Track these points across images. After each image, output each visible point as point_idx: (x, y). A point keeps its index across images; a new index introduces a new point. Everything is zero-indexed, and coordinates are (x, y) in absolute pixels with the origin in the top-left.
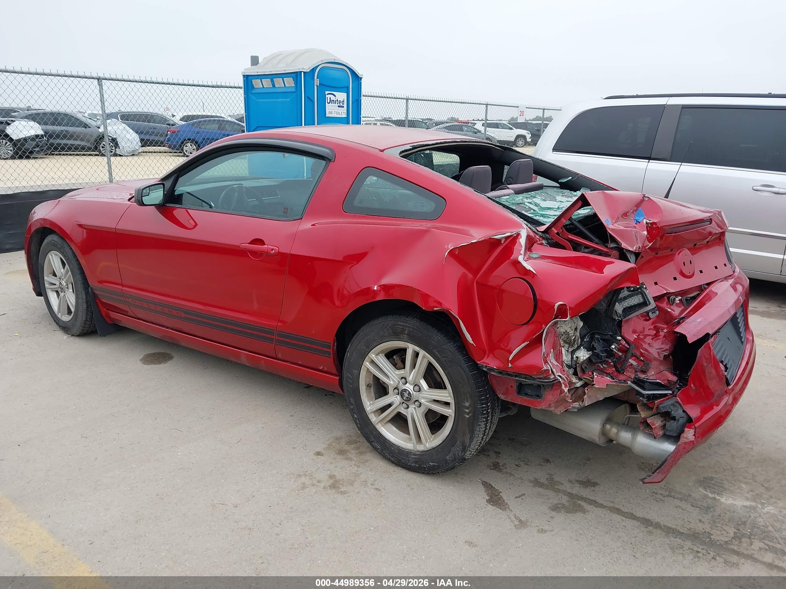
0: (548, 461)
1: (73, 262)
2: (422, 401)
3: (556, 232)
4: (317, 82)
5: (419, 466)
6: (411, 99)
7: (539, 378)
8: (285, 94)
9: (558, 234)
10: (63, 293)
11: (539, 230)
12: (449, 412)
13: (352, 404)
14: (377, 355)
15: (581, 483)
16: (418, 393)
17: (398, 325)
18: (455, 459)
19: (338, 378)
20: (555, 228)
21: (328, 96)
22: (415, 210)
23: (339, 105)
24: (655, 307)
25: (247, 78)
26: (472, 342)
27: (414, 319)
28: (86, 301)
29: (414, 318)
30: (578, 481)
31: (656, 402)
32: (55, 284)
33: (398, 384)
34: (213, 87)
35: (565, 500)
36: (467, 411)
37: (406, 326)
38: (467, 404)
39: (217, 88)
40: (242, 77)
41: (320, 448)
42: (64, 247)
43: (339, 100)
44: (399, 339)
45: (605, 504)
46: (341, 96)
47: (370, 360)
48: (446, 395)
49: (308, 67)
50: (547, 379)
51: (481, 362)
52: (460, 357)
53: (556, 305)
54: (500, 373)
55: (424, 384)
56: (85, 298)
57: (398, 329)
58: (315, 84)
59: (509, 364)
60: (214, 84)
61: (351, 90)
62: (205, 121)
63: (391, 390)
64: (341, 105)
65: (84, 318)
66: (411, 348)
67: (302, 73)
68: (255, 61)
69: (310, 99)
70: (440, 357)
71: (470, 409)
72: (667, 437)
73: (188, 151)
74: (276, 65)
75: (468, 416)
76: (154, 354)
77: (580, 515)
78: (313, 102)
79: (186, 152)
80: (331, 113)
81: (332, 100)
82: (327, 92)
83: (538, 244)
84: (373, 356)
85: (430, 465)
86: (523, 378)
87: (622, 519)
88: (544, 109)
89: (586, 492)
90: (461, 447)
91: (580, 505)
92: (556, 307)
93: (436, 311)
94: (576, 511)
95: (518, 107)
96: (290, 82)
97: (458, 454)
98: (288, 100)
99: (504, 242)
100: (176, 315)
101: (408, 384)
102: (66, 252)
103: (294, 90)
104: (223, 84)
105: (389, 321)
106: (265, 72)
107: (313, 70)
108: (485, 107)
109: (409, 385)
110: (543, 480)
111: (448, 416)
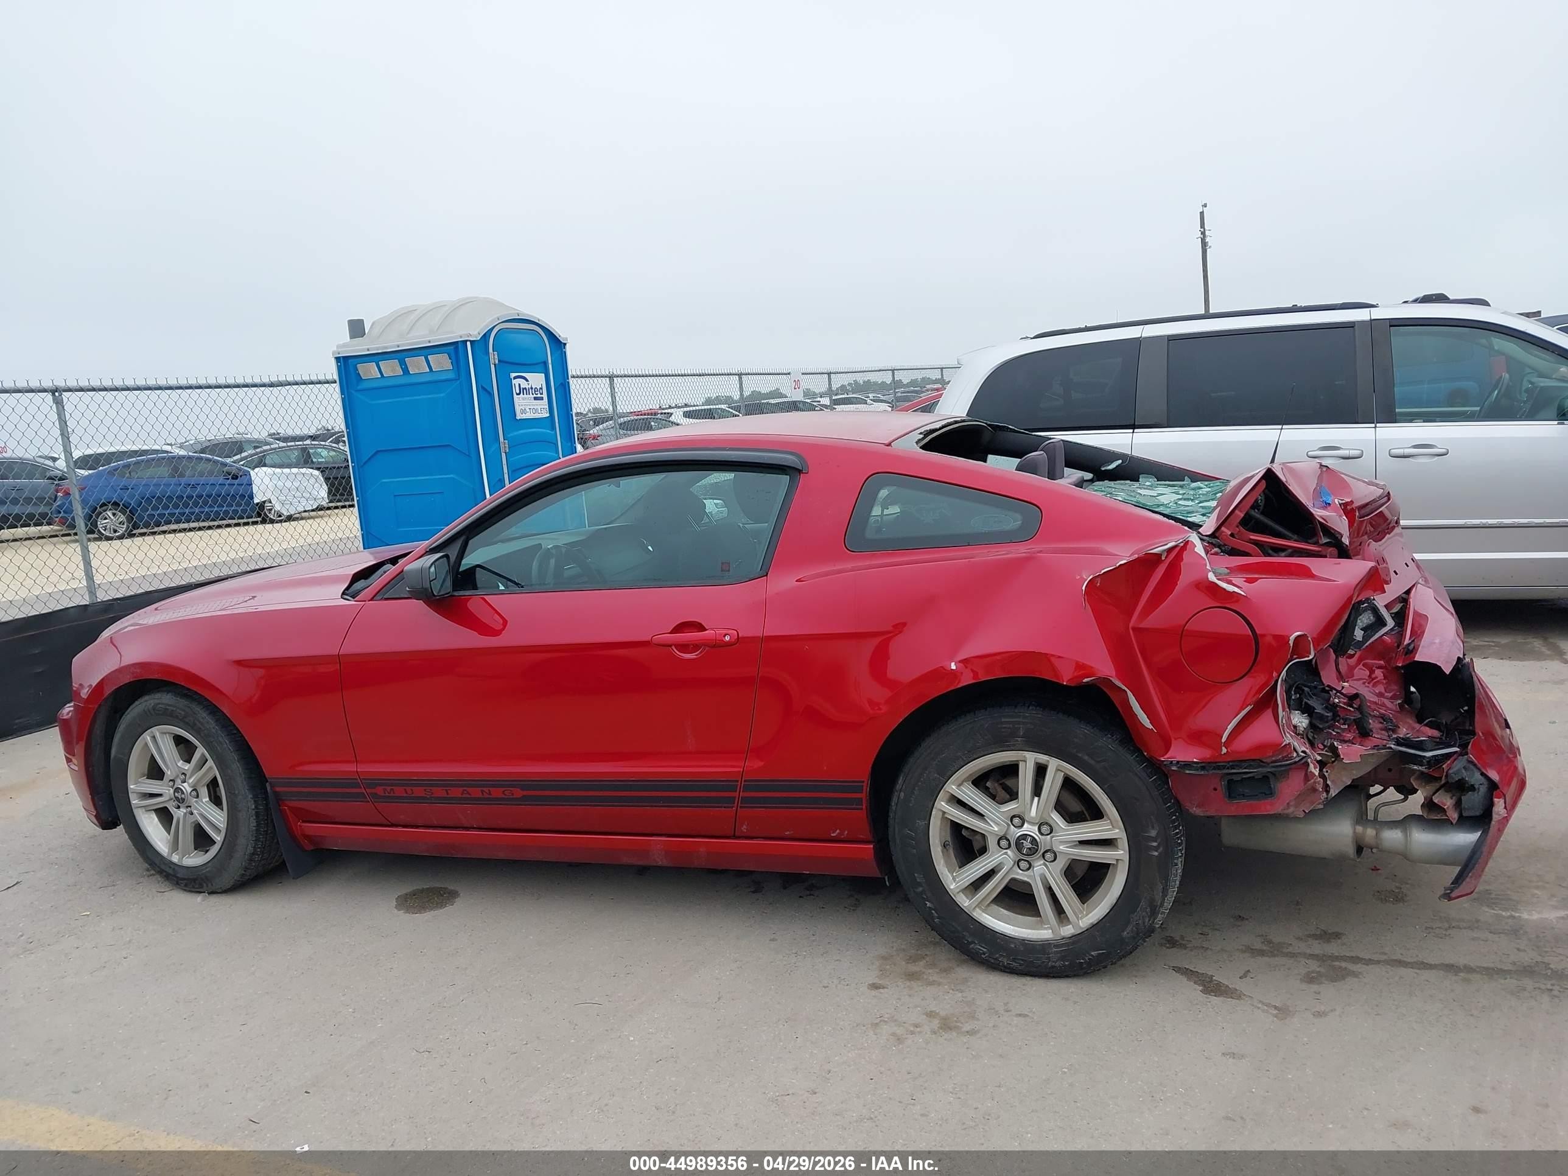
0: (1241, 918)
1: (220, 739)
2: (1061, 847)
3: (1230, 533)
4: (494, 357)
5: (1070, 964)
6: (618, 377)
7: (1272, 762)
8: (434, 384)
9: (1232, 535)
10: (183, 810)
11: (1204, 534)
12: (1120, 855)
13: (920, 885)
14: (959, 786)
15: (1315, 937)
16: (1049, 837)
17: (1002, 723)
18: (1138, 934)
19: (872, 846)
20: (1225, 527)
21: (516, 382)
22: (986, 529)
23: (535, 396)
24: (1394, 627)
25: (346, 364)
26: (1150, 726)
27: (1031, 708)
28: (256, 812)
29: (1029, 707)
30: (1309, 936)
31: (1444, 766)
32: (160, 795)
33: (1008, 829)
34: (272, 385)
35: (1314, 965)
36: (1155, 844)
37: (1019, 723)
38: (1153, 833)
39: (279, 388)
40: (333, 362)
41: (872, 977)
42: (195, 713)
43: (534, 388)
44: (1006, 749)
45: (1376, 957)
46: (536, 380)
47: (948, 795)
48: (1111, 827)
49: (476, 333)
50: (1287, 760)
51: (1166, 757)
52: (1129, 756)
53: (1292, 638)
54: (1203, 768)
55: (1057, 818)
56: (253, 807)
57: (1003, 730)
58: (492, 361)
59: (1223, 748)
60: (274, 379)
61: (550, 366)
62: (137, 463)
63: (992, 843)
64: (539, 395)
65: (250, 849)
66: (1028, 761)
67: (468, 343)
68: (357, 328)
69: (485, 391)
70: (1092, 762)
71: (1159, 840)
72: (1466, 822)
73: (108, 527)
74: (408, 333)
75: (1156, 854)
76: (414, 894)
77: (1351, 981)
78: (491, 395)
79: (105, 530)
80: (523, 411)
81: (523, 389)
82: (513, 375)
83: (1212, 554)
84: (953, 787)
85: (1092, 956)
86: (1245, 768)
87: (1416, 973)
88: (831, 373)
89: (1333, 948)
90: (1148, 910)
91: (1340, 967)
92: (1291, 643)
93: (1088, 685)
94: (1343, 978)
95: (789, 374)
96: (442, 363)
97: (1144, 923)
98: (442, 395)
99: (1166, 557)
100: (504, 796)
101: (1026, 825)
102: (200, 722)
103: (451, 375)
104: (290, 379)
105: (983, 720)
106: (386, 348)
107: (486, 336)
108: (737, 378)
109: (1030, 827)
110: (1258, 945)
111: (1115, 862)
